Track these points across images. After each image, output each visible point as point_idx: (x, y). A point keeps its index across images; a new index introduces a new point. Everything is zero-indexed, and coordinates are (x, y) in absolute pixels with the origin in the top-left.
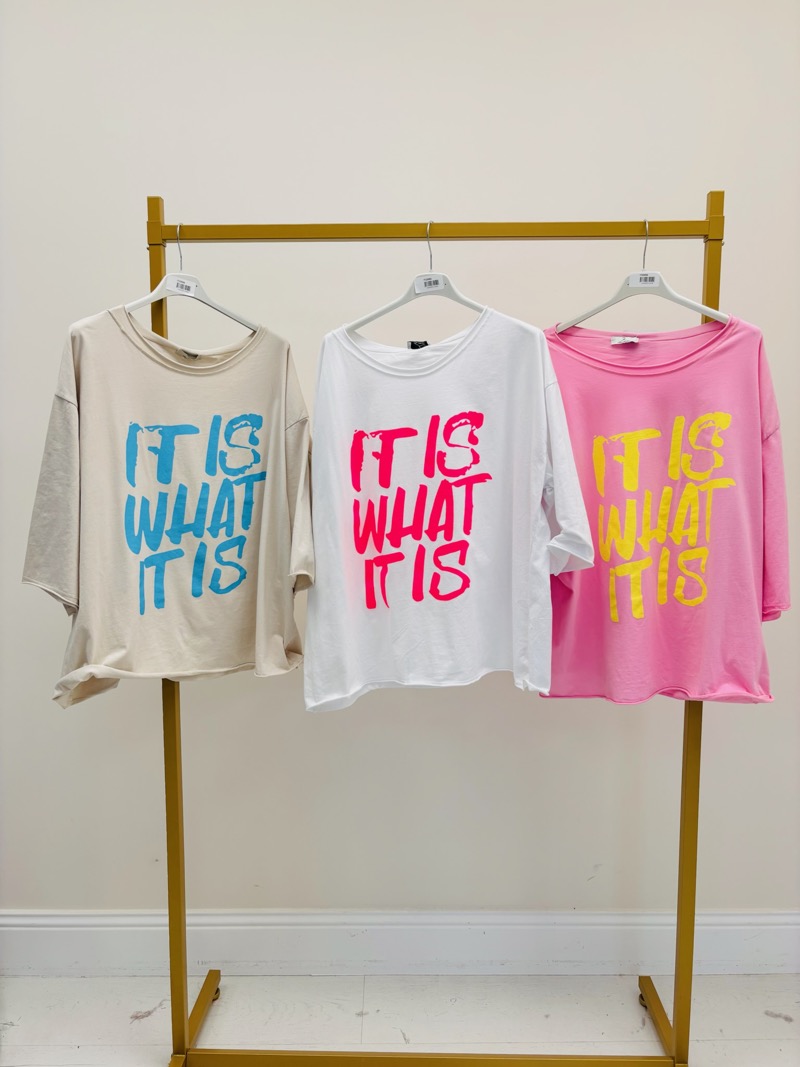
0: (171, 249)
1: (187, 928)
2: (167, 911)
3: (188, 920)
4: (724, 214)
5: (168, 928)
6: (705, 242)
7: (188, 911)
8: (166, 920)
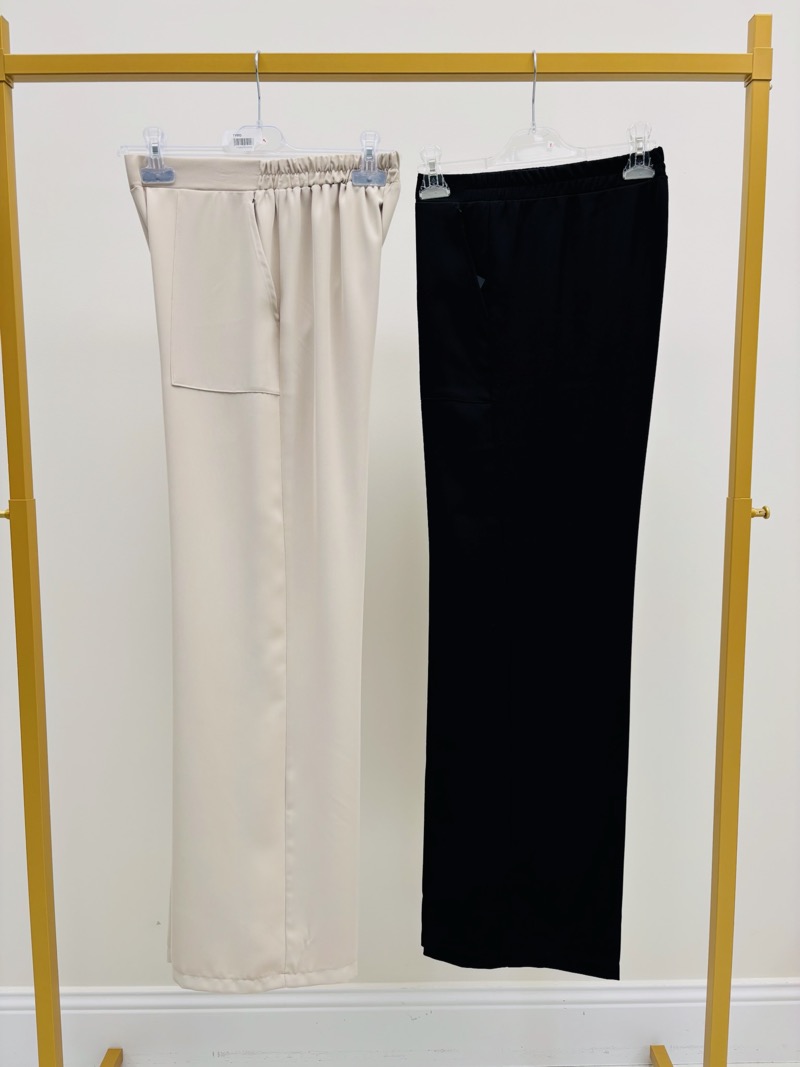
0: (19, 89)
1: (62, 1012)
2: (31, 990)
3: (63, 1002)
4: (773, 46)
5: (34, 1012)
6: (746, 86)
7: (62, 989)
8: (32, 1002)
